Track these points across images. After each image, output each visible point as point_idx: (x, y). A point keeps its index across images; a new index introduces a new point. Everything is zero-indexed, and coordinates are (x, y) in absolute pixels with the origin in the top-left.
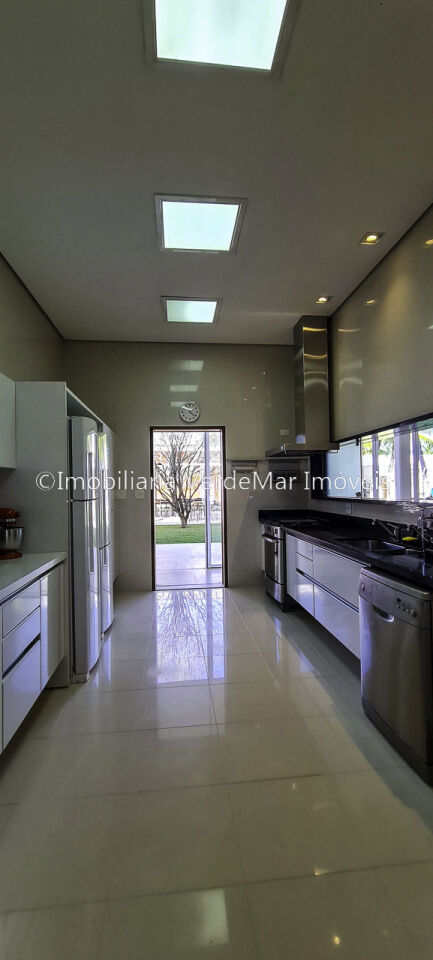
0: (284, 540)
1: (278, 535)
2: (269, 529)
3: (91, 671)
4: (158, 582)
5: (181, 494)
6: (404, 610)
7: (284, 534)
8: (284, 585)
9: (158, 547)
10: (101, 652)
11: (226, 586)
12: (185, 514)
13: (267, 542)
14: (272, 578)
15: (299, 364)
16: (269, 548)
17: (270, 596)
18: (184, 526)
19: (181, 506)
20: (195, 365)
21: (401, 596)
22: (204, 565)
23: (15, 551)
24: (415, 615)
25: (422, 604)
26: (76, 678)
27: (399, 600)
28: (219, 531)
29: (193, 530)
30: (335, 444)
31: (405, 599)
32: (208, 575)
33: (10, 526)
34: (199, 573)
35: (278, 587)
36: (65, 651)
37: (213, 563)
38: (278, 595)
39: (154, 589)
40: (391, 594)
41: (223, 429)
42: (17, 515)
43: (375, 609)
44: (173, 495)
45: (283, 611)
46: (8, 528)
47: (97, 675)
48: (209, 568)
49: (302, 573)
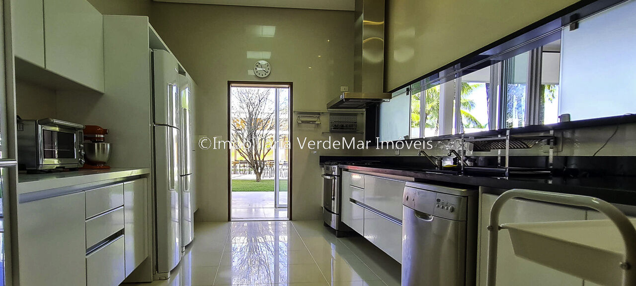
0: (340, 176)
1: (335, 173)
2: (328, 169)
3: (172, 272)
4: (233, 215)
5: (256, 153)
6: (443, 207)
7: (340, 170)
8: (339, 214)
9: (233, 194)
10: (182, 259)
11: (291, 219)
12: (259, 171)
13: (326, 179)
14: (328, 209)
15: (358, 31)
16: (328, 183)
17: (327, 226)
18: (258, 180)
19: (256, 166)
20: (268, 31)
21: (439, 196)
22: (273, 206)
23: (104, 163)
24: (453, 210)
25: (460, 200)
26: (158, 275)
27: (438, 200)
28: (286, 185)
29: (265, 183)
30: (388, 93)
31: (444, 198)
32: (276, 213)
33: (99, 141)
34: (268, 212)
35: (334, 217)
36: (149, 253)
37: (280, 204)
38: (334, 224)
39: (229, 220)
40: (432, 197)
41: (291, 85)
42: (105, 132)
43: (417, 213)
44: (250, 154)
45: (338, 237)
46: (97, 142)
47: (178, 275)
48: (277, 207)
49: (354, 201)
